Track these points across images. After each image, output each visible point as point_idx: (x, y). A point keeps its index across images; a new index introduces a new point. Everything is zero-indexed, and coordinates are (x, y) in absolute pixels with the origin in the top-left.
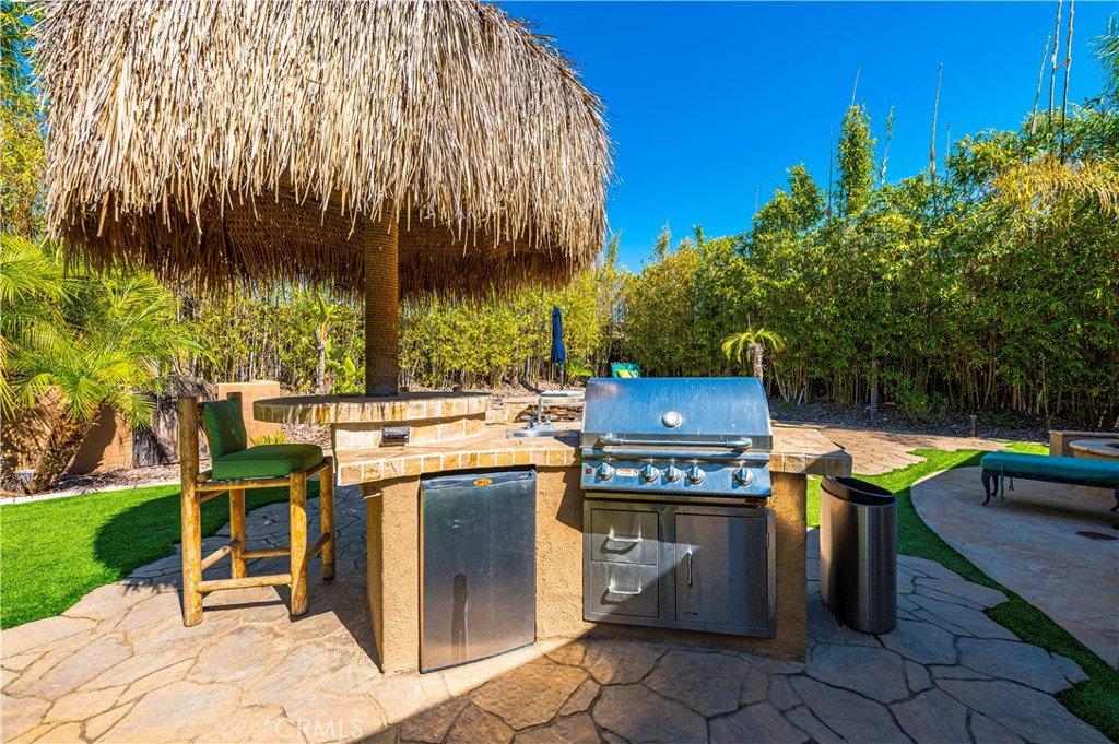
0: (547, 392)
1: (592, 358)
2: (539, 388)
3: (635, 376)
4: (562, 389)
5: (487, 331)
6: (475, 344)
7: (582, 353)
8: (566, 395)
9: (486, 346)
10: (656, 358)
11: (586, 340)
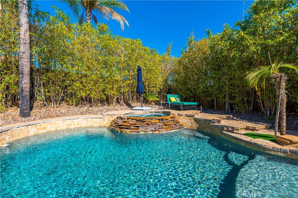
0: (135, 108)
1: (159, 93)
4: (142, 106)
7: (155, 90)
10: (188, 92)
11: (156, 84)
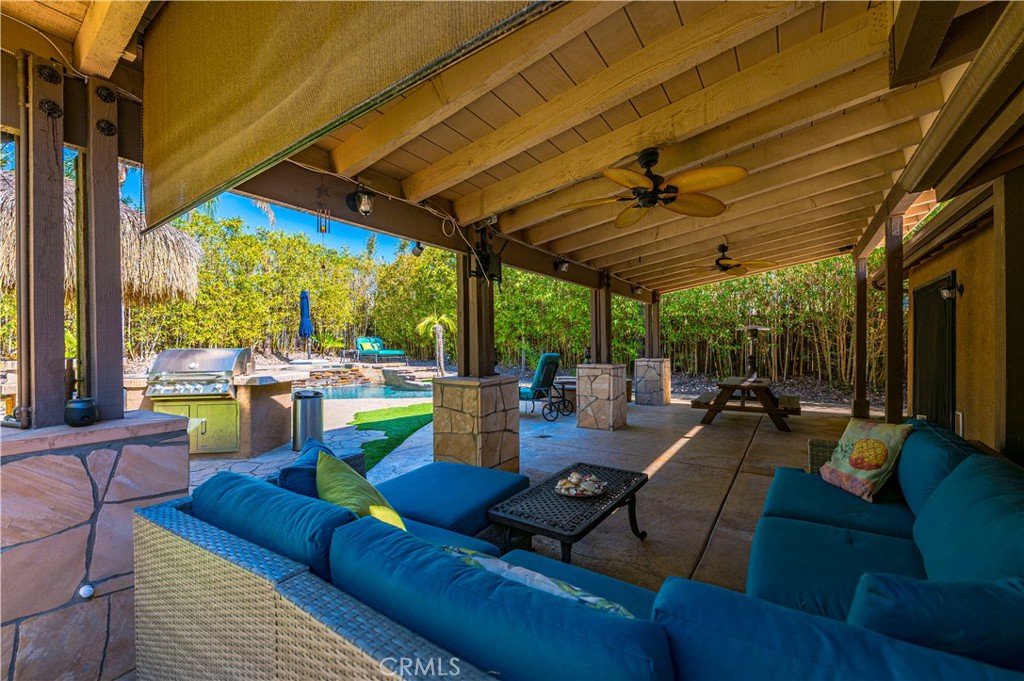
0: (295, 361)
2: (290, 357)
3: (376, 349)
4: (309, 358)
5: (234, 310)
6: (221, 320)
7: (336, 328)
8: (310, 363)
9: (233, 322)
